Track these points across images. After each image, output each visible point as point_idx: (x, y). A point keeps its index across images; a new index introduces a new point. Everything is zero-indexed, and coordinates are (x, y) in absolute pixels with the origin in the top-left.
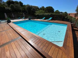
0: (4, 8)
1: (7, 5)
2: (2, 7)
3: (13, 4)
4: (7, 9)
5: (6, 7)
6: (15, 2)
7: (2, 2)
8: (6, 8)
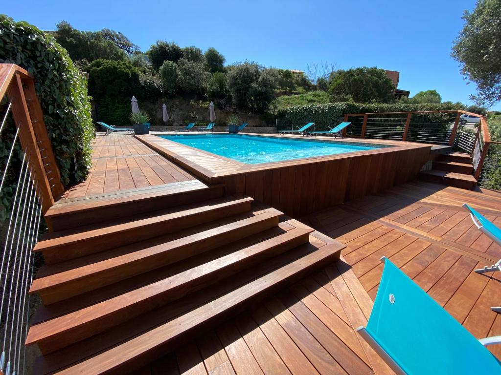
0: (135, 76)
1: (149, 64)
2: (127, 74)
3: (176, 61)
4: (145, 82)
5: (144, 72)
6: (187, 50)
7: (128, 52)
8: (142, 78)
